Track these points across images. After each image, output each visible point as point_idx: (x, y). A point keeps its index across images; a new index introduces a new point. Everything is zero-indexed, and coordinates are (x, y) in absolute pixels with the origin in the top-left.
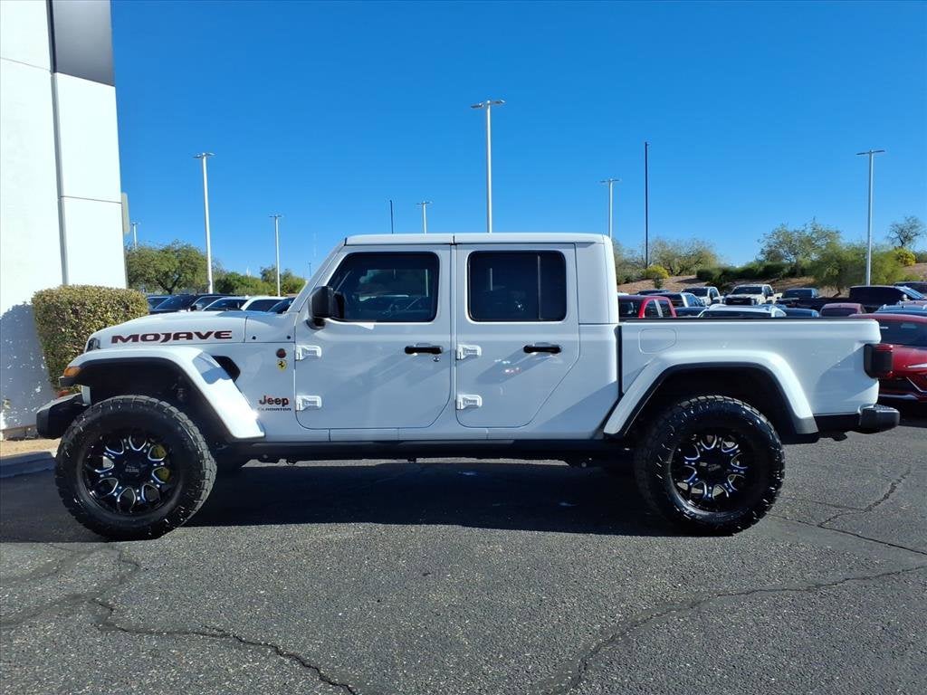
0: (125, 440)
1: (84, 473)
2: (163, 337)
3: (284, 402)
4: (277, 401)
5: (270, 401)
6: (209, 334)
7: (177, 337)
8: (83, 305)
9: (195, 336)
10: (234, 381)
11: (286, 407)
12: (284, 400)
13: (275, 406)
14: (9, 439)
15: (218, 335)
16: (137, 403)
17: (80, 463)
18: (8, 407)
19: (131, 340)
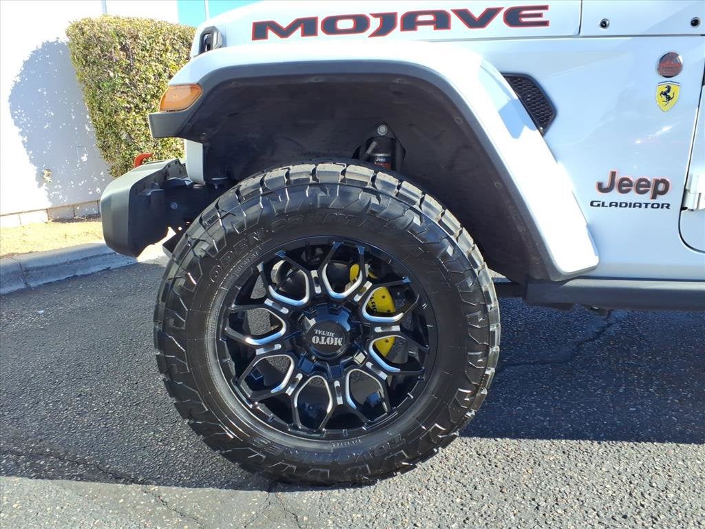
0: (314, 273)
1: (220, 344)
2: (375, 24)
3: (659, 188)
4: (642, 186)
5: (624, 185)
6: (489, 14)
7: (410, 21)
8: (135, 38)
9: (455, 21)
10: (543, 134)
11: (661, 199)
12: (657, 182)
13: (632, 197)
14: (56, 221)
15: (514, 17)
16: (348, 184)
17: (211, 323)
18: (48, 179)
19: (299, 30)
